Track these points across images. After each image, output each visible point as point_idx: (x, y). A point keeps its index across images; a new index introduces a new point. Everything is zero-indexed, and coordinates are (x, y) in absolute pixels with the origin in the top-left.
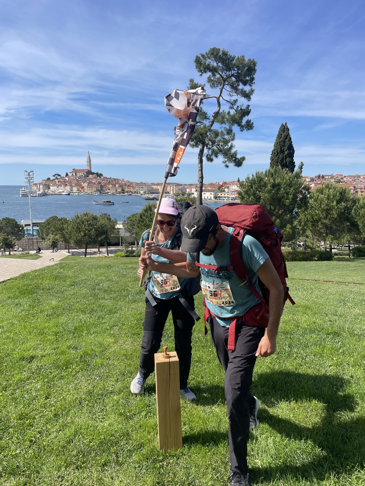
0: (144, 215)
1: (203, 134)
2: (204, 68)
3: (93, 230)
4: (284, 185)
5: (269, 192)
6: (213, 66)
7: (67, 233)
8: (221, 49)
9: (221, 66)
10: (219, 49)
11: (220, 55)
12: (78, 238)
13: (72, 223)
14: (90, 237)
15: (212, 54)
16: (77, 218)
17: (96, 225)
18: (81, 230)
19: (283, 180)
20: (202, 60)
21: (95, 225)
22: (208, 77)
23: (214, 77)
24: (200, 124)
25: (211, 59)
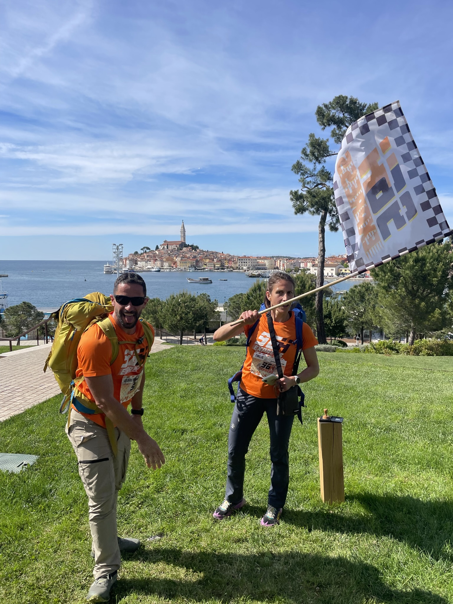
0: (252, 296)
1: (325, 198)
2: (328, 120)
3: (191, 313)
4: (431, 259)
5: (411, 268)
6: (338, 118)
7: (161, 316)
8: (349, 97)
9: (348, 116)
10: (347, 98)
11: (347, 104)
12: (173, 323)
13: (166, 304)
14: (187, 322)
15: (337, 103)
16: (172, 299)
17: (194, 307)
18: (177, 314)
19: (429, 253)
20: (325, 111)
21: (192, 307)
22: (332, 131)
23: (339, 130)
24: (322, 187)
25: (336, 109)
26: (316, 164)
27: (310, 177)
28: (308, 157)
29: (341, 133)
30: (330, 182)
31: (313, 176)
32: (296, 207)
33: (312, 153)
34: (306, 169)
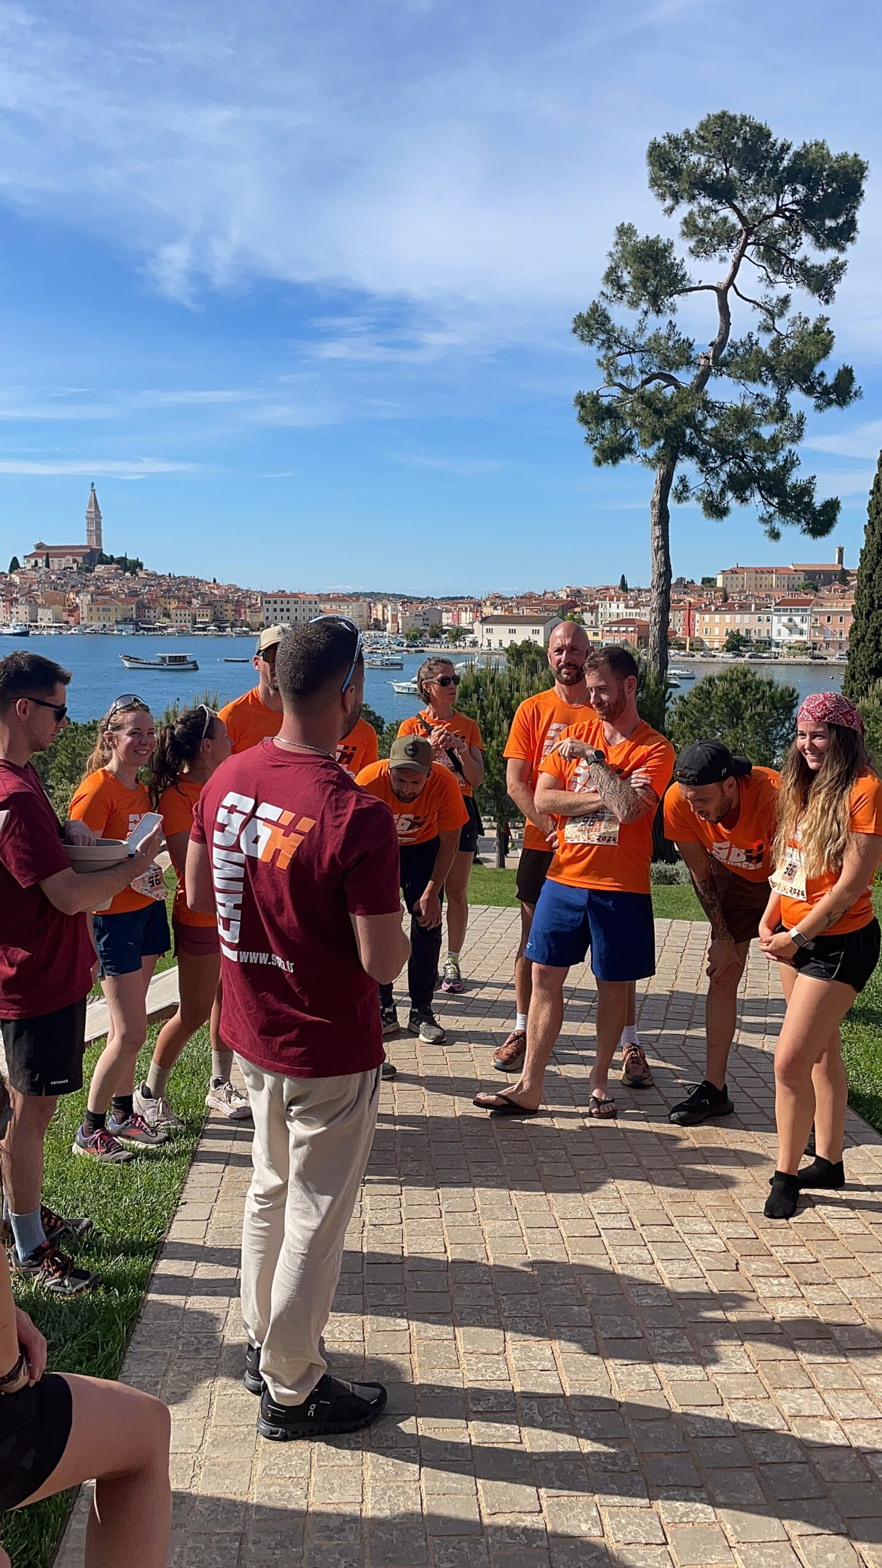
2: (687, 183)
8: (751, 119)
10: (743, 119)
22: (685, 219)
23: (704, 217)
24: (665, 384)
25: (706, 153)
26: (649, 314)
27: (626, 353)
28: (624, 292)
29: (710, 225)
30: (688, 371)
31: (634, 352)
32: (597, 444)
33: (641, 281)
34: (613, 330)
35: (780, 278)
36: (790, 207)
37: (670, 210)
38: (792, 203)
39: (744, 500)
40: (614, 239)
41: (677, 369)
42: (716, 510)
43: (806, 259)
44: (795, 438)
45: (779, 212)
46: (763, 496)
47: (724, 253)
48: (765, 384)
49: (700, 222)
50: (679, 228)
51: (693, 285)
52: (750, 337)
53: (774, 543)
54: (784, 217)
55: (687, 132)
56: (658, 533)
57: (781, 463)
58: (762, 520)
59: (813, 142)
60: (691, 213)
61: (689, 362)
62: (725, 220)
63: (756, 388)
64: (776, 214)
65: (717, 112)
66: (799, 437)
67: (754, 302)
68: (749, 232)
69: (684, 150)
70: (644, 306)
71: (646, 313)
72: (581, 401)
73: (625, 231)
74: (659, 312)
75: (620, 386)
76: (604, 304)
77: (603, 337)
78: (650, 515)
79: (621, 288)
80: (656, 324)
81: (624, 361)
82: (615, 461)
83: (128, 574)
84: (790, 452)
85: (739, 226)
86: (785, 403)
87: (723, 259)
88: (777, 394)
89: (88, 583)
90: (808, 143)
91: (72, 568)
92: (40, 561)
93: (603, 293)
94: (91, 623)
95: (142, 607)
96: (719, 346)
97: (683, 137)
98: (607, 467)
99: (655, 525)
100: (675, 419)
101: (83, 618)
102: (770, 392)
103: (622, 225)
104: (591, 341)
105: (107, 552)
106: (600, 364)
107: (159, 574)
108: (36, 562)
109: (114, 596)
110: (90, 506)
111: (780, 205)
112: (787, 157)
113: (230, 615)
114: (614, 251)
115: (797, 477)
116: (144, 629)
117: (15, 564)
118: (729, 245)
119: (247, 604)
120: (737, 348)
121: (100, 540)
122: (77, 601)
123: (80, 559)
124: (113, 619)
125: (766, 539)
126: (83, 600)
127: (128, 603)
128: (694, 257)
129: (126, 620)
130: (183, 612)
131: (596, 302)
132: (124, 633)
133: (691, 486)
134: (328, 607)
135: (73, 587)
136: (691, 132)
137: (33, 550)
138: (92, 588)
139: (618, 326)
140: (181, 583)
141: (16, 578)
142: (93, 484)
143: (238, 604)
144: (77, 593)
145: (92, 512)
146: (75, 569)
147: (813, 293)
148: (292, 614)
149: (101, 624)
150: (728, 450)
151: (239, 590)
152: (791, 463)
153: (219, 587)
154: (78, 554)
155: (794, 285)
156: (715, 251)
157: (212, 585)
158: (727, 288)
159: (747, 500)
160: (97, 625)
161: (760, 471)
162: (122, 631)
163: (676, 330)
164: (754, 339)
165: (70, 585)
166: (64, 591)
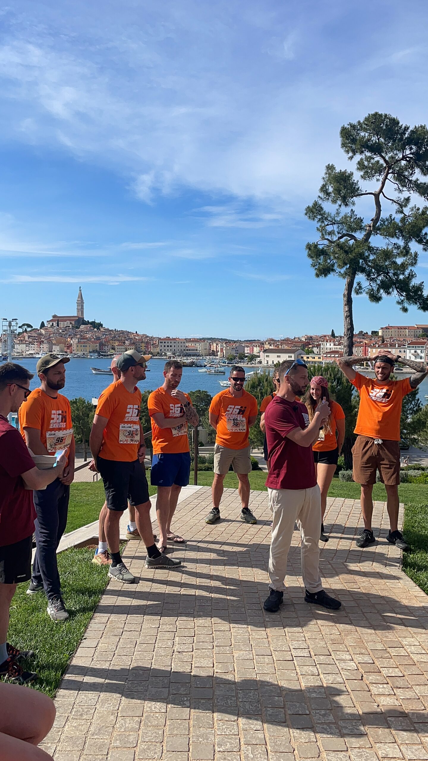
2: (359, 145)
8: (389, 115)
20: (353, 133)
22: (359, 162)
23: (368, 161)
24: (349, 239)
25: (368, 132)
26: (342, 206)
27: (331, 224)
28: (329, 196)
29: (371, 165)
30: (361, 232)
31: (334, 224)
32: (317, 267)
33: (338, 191)
34: (324, 213)
35: (405, 189)
36: (409, 156)
37: (351, 158)
38: (410, 154)
39: (389, 293)
40: (325, 171)
41: (355, 232)
42: (375, 298)
43: (417, 180)
44: (413, 264)
45: (404, 158)
46: (398, 292)
47: (378, 177)
48: (398, 238)
49: (366, 163)
50: (356, 166)
51: (362, 193)
52: (391, 217)
53: (405, 314)
54: (406, 160)
55: (359, 122)
56: (347, 309)
57: (407, 276)
58: (398, 303)
59: (420, 126)
60: (362, 159)
61: (361, 228)
62: (378, 162)
63: (394, 240)
64: (402, 159)
65: (373, 113)
66: (415, 263)
67: (393, 200)
68: (390, 168)
69: (358, 130)
70: (339, 202)
71: (340, 206)
72: (309, 247)
73: (330, 168)
74: (346, 205)
75: (328, 240)
76: (320, 202)
77: (319, 217)
78: (342, 301)
79: (328, 194)
80: (345, 210)
81: (329, 228)
82: (326, 275)
83: (95, 329)
84: (411, 270)
85: (385, 165)
86: (408, 247)
87: (378, 180)
88: (404, 243)
89: (77, 334)
90: (417, 126)
91: (69, 327)
92: (54, 323)
93: (319, 197)
94: (78, 353)
95: (102, 345)
96: (375, 221)
97: (357, 124)
98: (322, 278)
99: (345, 305)
100: (354, 255)
101: (74, 350)
102: (401, 242)
103: (329, 165)
104: (314, 219)
105: (86, 319)
106: (318, 229)
107: (110, 329)
108: (53, 324)
109: (89, 340)
110: (78, 298)
111: (404, 154)
112: (407, 133)
113: (143, 349)
114: (325, 177)
115: (415, 282)
116: (102, 355)
117: (43, 325)
118: (380, 174)
119: (152, 343)
120: (385, 222)
121: (83, 313)
122: (71, 342)
123: (73, 323)
124: (88, 351)
125: (401, 312)
126: (74, 342)
127: (95, 343)
128: (363, 180)
129: (94, 351)
130: (121, 347)
131: (316, 200)
132: (93, 357)
133: (363, 287)
134: (190, 345)
135: (70, 335)
136: (361, 122)
137: (51, 318)
138: (78, 336)
139: (327, 212)
140: (120, 334)
141: (43, 331)
142: (80, 287)
143: (147, 343)
144: (71, 339)
145: (79, 300)
146: (71, 327)
147: (421, 196)
148: (173, 348)
149: (82, 353)
150: (380, 270)
151: (148, 336)
152: (411, 276)
153: (138, 335)
154: (73, 320)
155: (412, 192)
156: (373, 176)
157: (135, 335)
158: (379, 194)
159: (390, 293)
160: (80, 353)
161: (397, 279)
162: (92, 356)
163: (354, 214)
164: (393, 217)
165: (68, 335)
166: (65, 337)
